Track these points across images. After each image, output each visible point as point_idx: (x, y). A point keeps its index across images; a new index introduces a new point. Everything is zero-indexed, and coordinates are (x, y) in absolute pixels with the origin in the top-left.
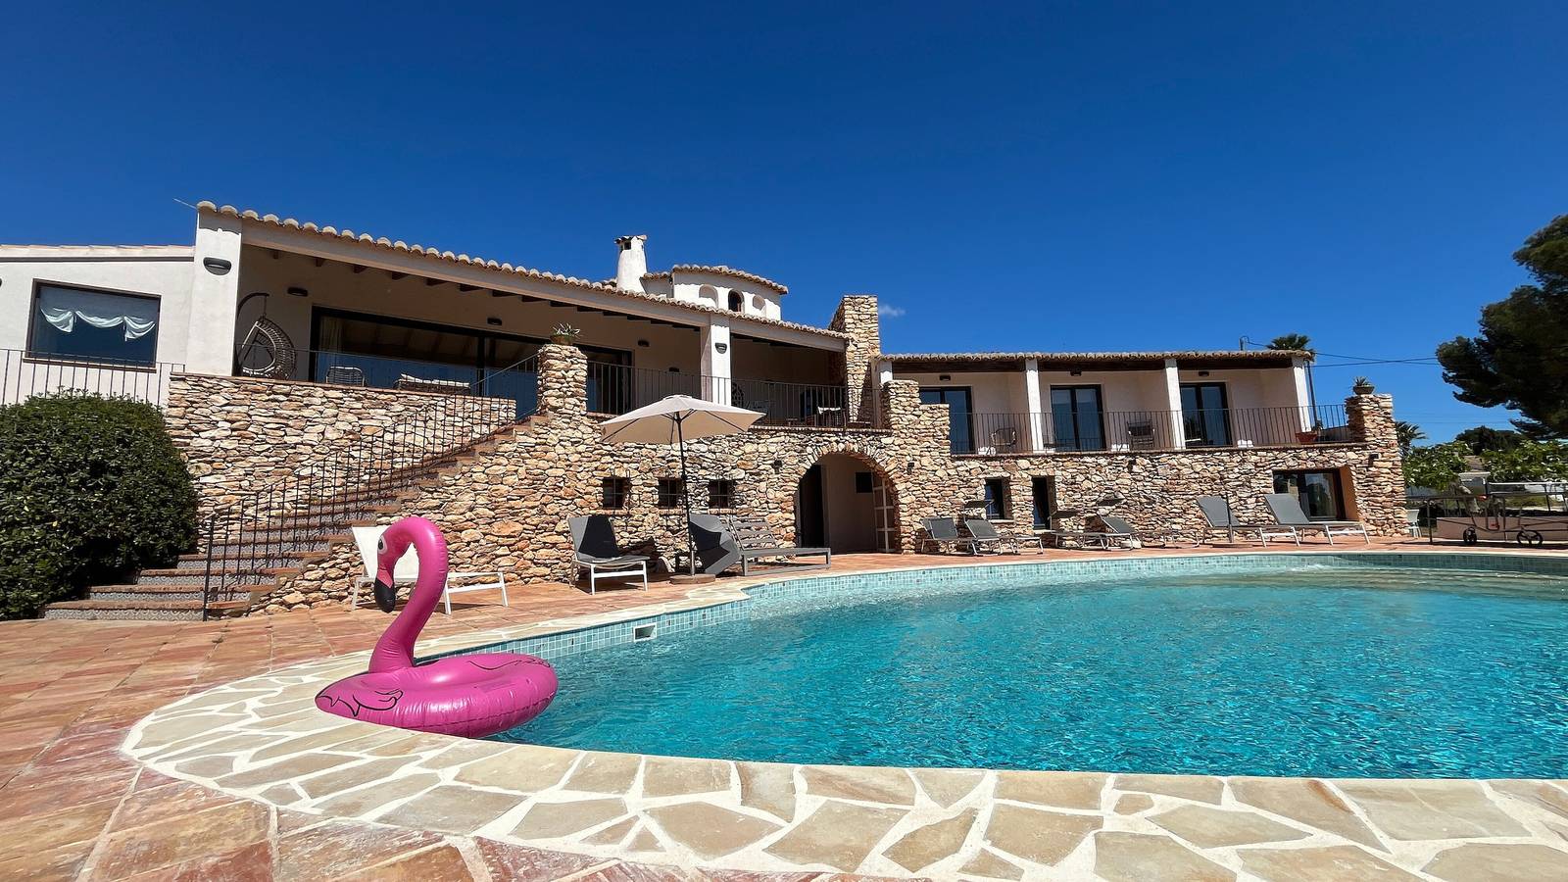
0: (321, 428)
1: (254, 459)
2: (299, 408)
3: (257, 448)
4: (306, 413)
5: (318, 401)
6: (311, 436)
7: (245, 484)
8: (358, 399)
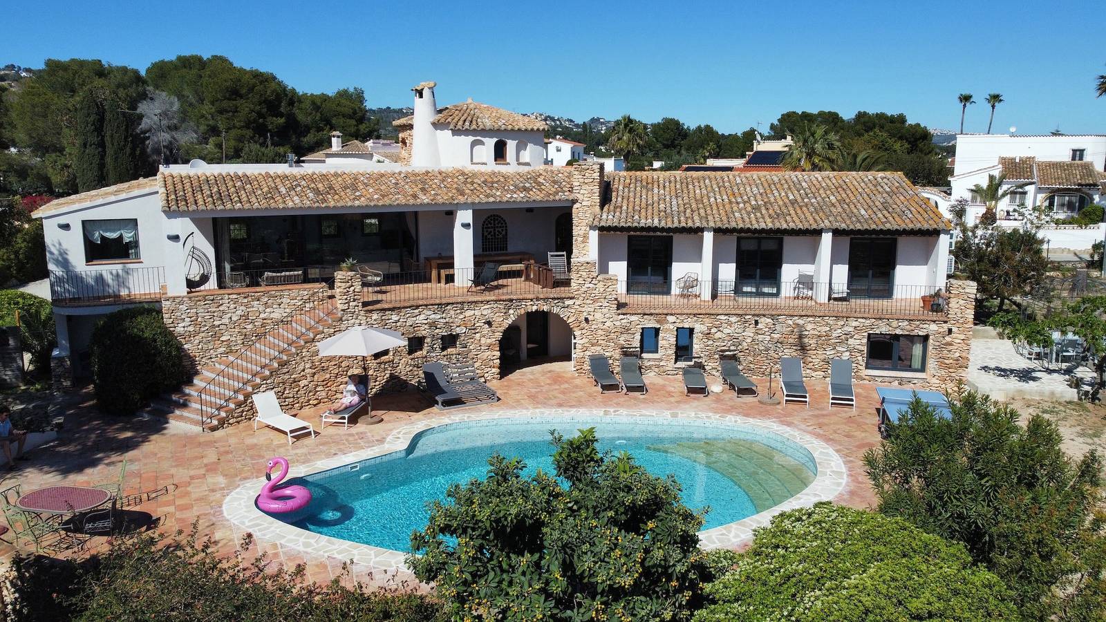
0: (229, 315)
1: (203, 335)
2: (218, 307)
3: (203, 329)
4: (221, 308)
5: (227, 301)
6: (226, 321)
7: (200, 347)
8: (245, 298)
